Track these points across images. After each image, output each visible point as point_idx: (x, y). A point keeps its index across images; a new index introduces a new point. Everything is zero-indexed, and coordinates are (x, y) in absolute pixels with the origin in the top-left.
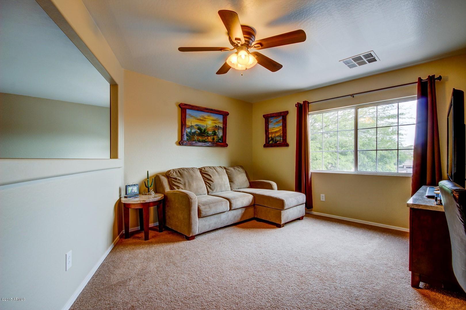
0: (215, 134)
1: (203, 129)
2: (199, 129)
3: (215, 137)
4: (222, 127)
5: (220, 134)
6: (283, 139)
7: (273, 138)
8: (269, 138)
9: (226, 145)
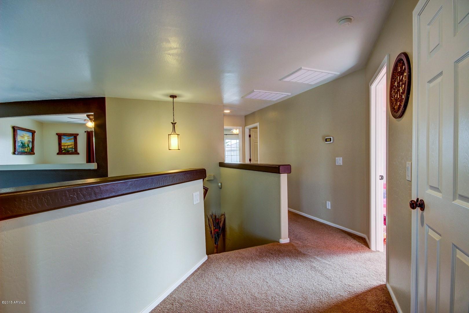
0: (28, 146)
1: (23, 142)
2: (22, 143)
3: (29, 148)
4: (31, 141)
5: (31, 146)
6: (75, 150)
7: (66, 149)
8: (62, 149)
9: (34, 154)
